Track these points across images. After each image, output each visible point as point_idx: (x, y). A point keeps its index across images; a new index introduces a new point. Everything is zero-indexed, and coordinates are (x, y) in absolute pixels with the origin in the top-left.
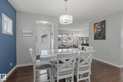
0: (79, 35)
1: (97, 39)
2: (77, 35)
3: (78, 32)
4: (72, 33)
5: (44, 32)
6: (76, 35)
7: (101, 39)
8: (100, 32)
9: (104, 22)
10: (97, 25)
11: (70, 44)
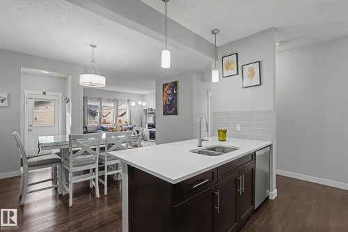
0: (144, 104)
1: (168, 114)
2: (140, 103)
3: (142, 97)
4: (126, 99)
5: (44, 93)
6: (137, 103)
7: (172, 114)
8: (172, 101)
9: (175, 84)
10: (167, 87)
11: (121, 126)
